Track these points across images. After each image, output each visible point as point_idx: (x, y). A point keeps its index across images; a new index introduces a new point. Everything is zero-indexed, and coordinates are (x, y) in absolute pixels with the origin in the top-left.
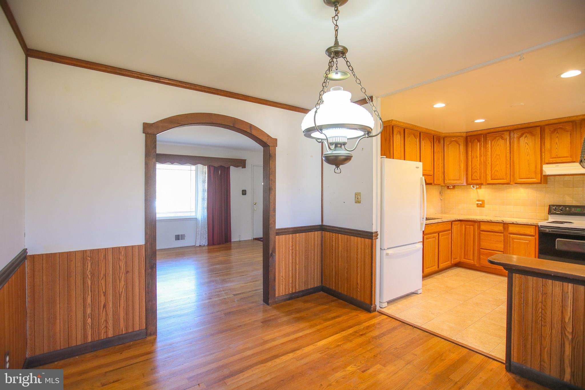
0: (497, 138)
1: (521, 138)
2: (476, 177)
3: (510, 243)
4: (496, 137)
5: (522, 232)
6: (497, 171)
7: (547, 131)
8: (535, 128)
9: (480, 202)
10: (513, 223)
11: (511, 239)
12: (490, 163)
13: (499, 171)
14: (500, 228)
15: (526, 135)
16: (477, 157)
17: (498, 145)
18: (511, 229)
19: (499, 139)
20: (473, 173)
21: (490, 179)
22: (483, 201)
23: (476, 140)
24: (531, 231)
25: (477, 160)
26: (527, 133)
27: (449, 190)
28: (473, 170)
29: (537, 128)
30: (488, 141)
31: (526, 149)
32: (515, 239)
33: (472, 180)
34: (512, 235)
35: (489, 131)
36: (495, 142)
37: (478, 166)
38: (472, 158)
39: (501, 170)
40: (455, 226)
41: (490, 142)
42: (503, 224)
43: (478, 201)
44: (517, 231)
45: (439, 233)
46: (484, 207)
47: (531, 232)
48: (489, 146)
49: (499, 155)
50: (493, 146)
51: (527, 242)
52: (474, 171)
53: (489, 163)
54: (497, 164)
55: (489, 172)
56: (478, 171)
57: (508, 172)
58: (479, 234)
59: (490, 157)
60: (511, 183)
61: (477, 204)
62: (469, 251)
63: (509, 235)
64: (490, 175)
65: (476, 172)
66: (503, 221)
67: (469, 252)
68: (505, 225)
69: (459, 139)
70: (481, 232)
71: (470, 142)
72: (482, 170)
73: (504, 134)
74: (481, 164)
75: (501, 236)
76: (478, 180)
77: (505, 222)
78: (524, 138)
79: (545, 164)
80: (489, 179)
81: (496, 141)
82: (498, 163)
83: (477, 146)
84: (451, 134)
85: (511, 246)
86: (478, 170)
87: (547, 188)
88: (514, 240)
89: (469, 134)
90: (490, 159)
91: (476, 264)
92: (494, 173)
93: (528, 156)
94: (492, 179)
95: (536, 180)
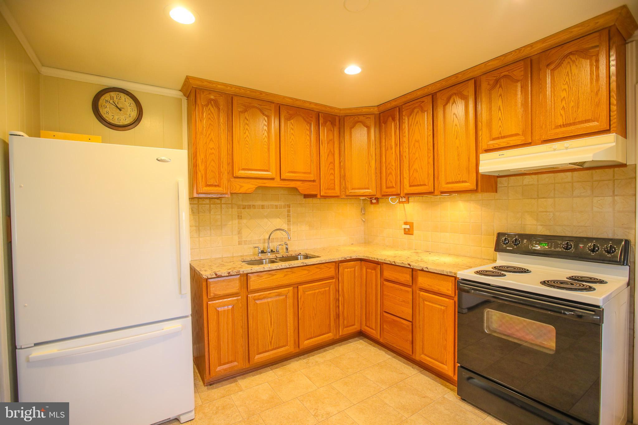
0: (416, 110)
1: (447, 106)
2: (391, 182)
3: (419, 306)
4: (415, 108)
5: (435, 288)
6: (417, 171)
7: (484, 86)
8: (466, 82)
9: (408, 227)
10: (422, 270)
11: (421, 299)
12: (407, 156)
13: (418, 170)
14: (406, 277)
15: (454, 99)
16: (391, 148)
17: (417, 123)
18: (423, 281)
19: (418, 112)
20: (388, 176)
21: (408, 185)
22: (411, 224)
23: (390, 118)
24: (448, 288)
25: (392, 153)
26: (455, 94)
27: (372, 206)
28: (387, 170)
29: (470, 82)
30: (403, 117)
31: (454, 127)
32: (426, 301)
33: (387, 188)
34: (422, 293)
35: (404, 99)
36: (412, 119)
37: (394, 164)
38: (386, 151)
39: (422, 169)
40: (346, 270)
41: (406, 119)
42: (411, 270)
43: (406, 223)
44: (429, 285)
45: (296, 286)
46: (412, 234)
47: (448, 290)
48: (405, 127)
49: (418, 141)
50: (411, 125)
51: (443, 308)
52: (388, 172)
53: (405, 157)
54: (417, 158)
55: (406, 175)
56: (393, 173)
57: (430, 172)
58: (382, 285)
59: (407, 146)
60: (436, 192)
61: (405, 229)
62: (371, 313)
63: (418, 292)
64: (408, 178)
65: (391, 173)
66: (409, 265)
67: (371, 315)
68: (414, 272)
69: (367, 118)
70: (386, 283)
71: (383, 123)
72: (398, 170)
73: (423, 102)
74: (396, 158)
75: (408, 292)
76: (393, 187)
77: (412, 267)
78: (451, 104)
79: (482, 153)
80: (406, 185)
81: (414, 116)
82: (417, 155)
83: (392, 126)
84: (354, 111)
85: (421, 313)
86: (393, 170)
87: (497, 199)
88: (426, 303)
89: (382, 109)
90: (407, 150)
91: (379, 338)
92: (413, 174)
93: (457, 138)
94: (410, 186)
95: (470, 184)
